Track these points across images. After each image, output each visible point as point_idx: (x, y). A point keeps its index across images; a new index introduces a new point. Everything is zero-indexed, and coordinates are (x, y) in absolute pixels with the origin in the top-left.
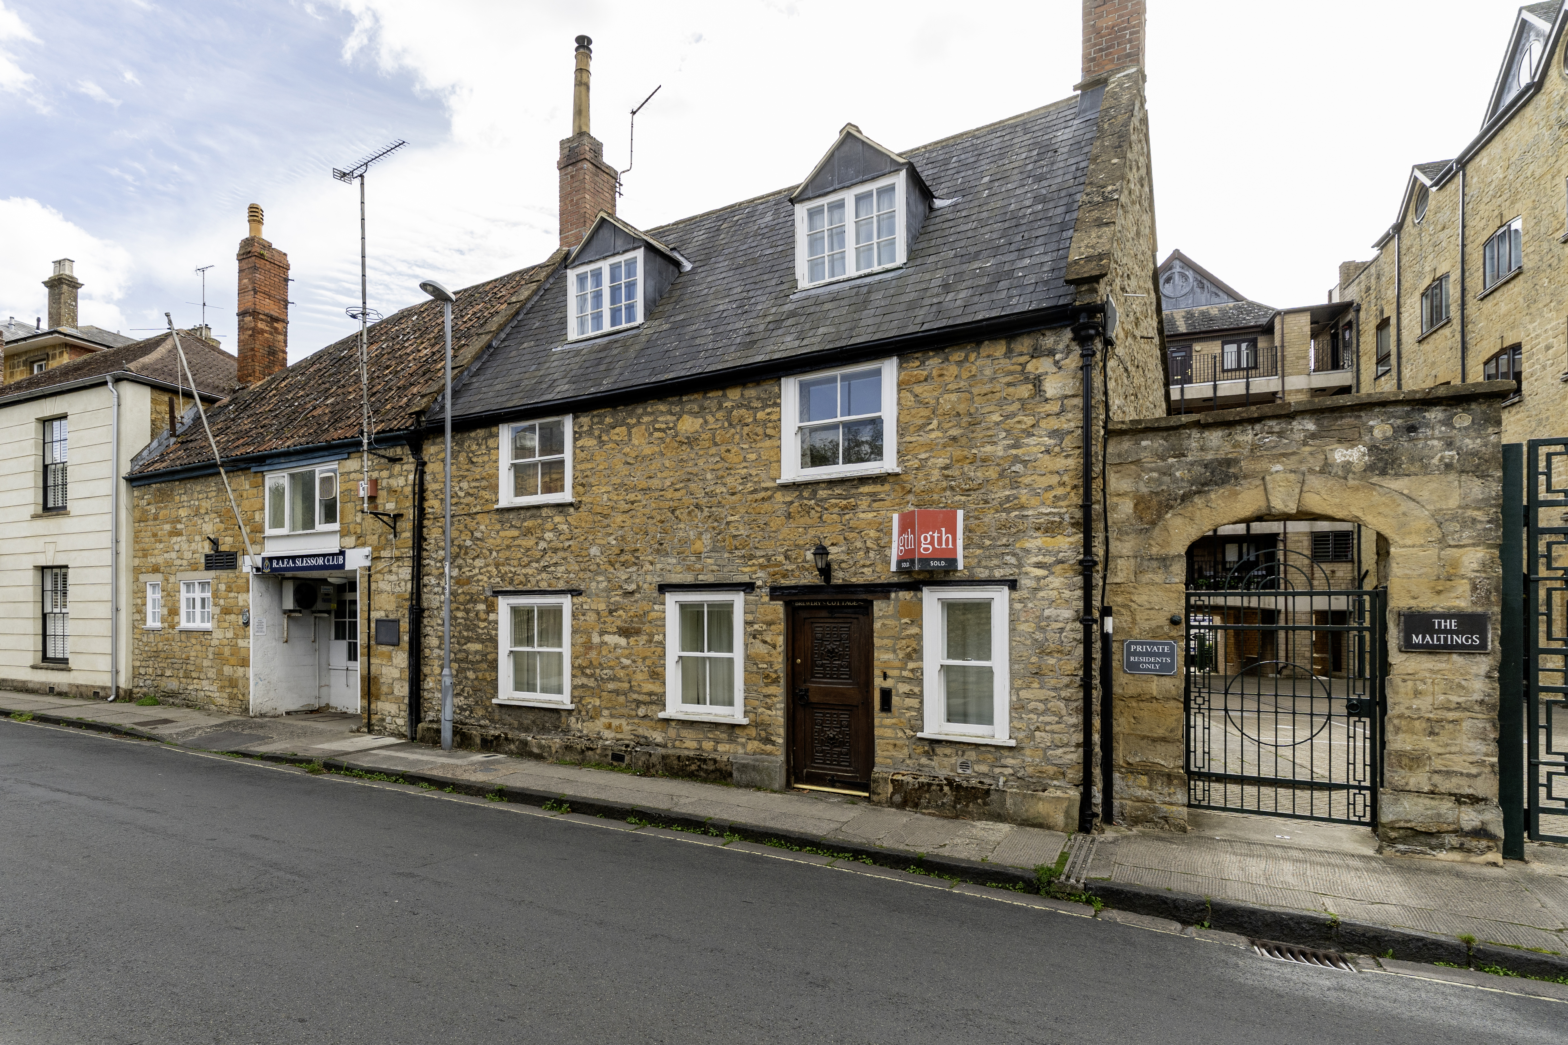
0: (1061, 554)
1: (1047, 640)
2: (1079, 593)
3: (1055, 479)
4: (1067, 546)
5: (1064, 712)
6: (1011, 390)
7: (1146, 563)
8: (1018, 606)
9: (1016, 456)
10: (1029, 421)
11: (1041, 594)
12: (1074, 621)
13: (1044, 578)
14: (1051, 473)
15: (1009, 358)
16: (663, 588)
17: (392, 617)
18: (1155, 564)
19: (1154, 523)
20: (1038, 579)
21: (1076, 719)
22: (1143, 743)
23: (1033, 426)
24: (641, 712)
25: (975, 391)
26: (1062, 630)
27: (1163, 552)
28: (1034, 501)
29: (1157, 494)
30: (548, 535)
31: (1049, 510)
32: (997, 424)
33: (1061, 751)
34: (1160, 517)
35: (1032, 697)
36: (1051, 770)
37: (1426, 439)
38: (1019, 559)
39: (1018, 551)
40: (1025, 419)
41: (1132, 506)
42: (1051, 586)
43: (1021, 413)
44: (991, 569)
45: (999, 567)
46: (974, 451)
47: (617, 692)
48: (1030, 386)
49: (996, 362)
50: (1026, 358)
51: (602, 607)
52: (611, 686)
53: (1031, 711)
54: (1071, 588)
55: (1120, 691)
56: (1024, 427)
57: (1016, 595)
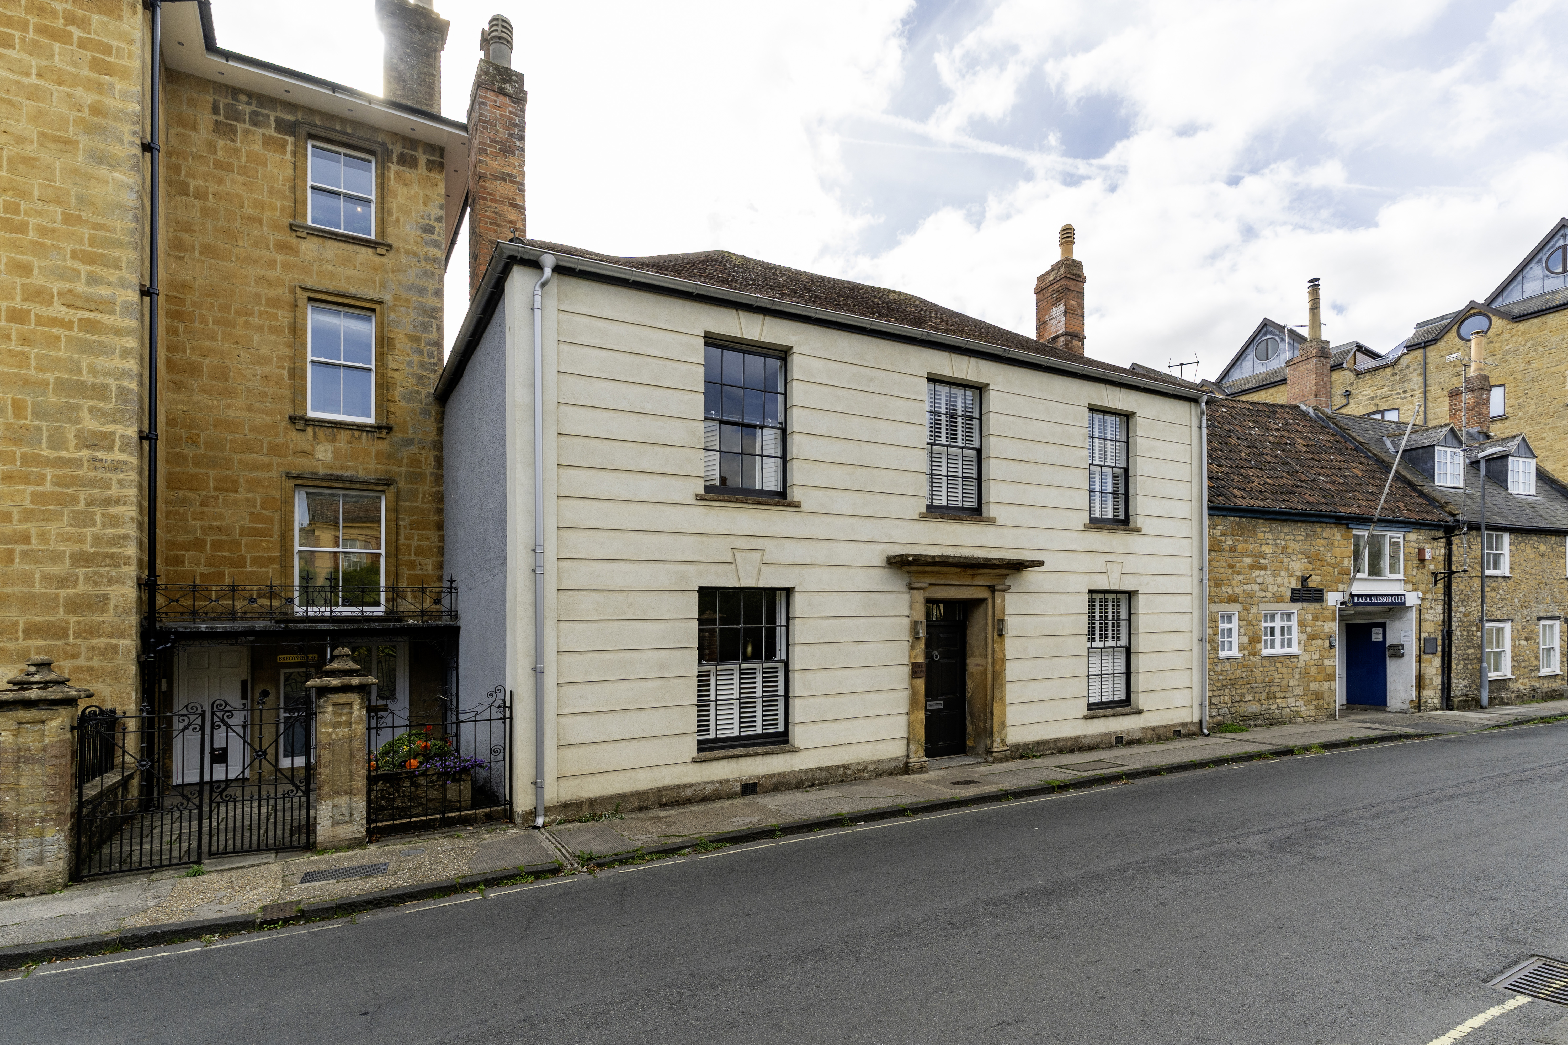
16: (1539, 619)
17: (1432, 636)
24: (1533, 675)
30: (1501, 591)
47: (1525, 667)
51: (1520, 627)
52: (1523, 664)
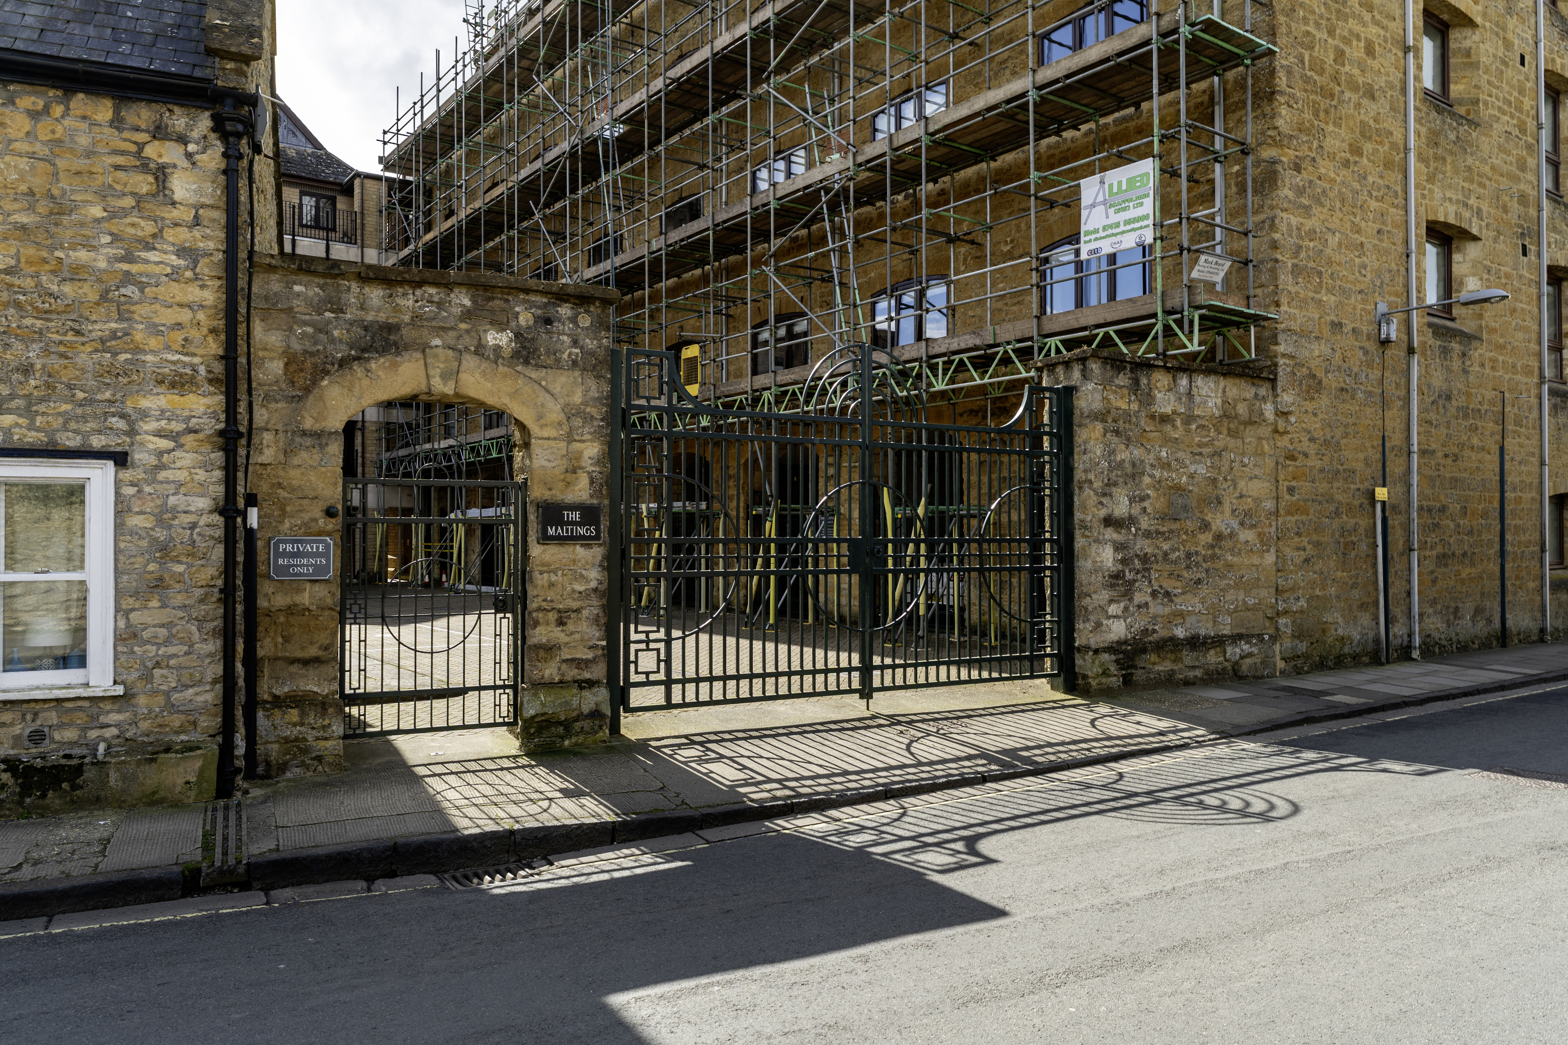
0: (194, 420)
1: (172, 539)
2: (218, 474)
3: (185, 316)
4: (202, 409)
5: (196, 636)
6: (120, 174)
7: (298, 440)
8: (130, 491)
9: (127, 273)
10: (149, 228)
11: (162, 475)
12: (211, 512)
13: (169, 452)
14: (181, 305)
15: (117, 128)
18: (308, 441)
19: (307, 390)
20: (160, 454)
21: (214, 646)
22: (294, 668)
23: (154, 236)
25: (61, 164)
26: (193, 526)
27: (318, 427)
28: (153, 343)
29: (312, 354)
31: (177, 357)
32: (98, 221)
33: (191, 691)
34: (315, 382)
35: (149, 620)
36: (176, 721)
37: (559, 334)
38: (131, 423)
39: (129, 411)
40: (143, 223)
41: (281, 365)
42: (179, 464)
43: (135, 212)
44: (86, 436)
45: (100, 432)
46: (59, 254)
48: (151, 179)
49: (96, 129)
50: (142, 137)
53: (148, 642)
54: (206, 467)
55: (266, 604)
56: (140, 233)
57: (126, 475)
